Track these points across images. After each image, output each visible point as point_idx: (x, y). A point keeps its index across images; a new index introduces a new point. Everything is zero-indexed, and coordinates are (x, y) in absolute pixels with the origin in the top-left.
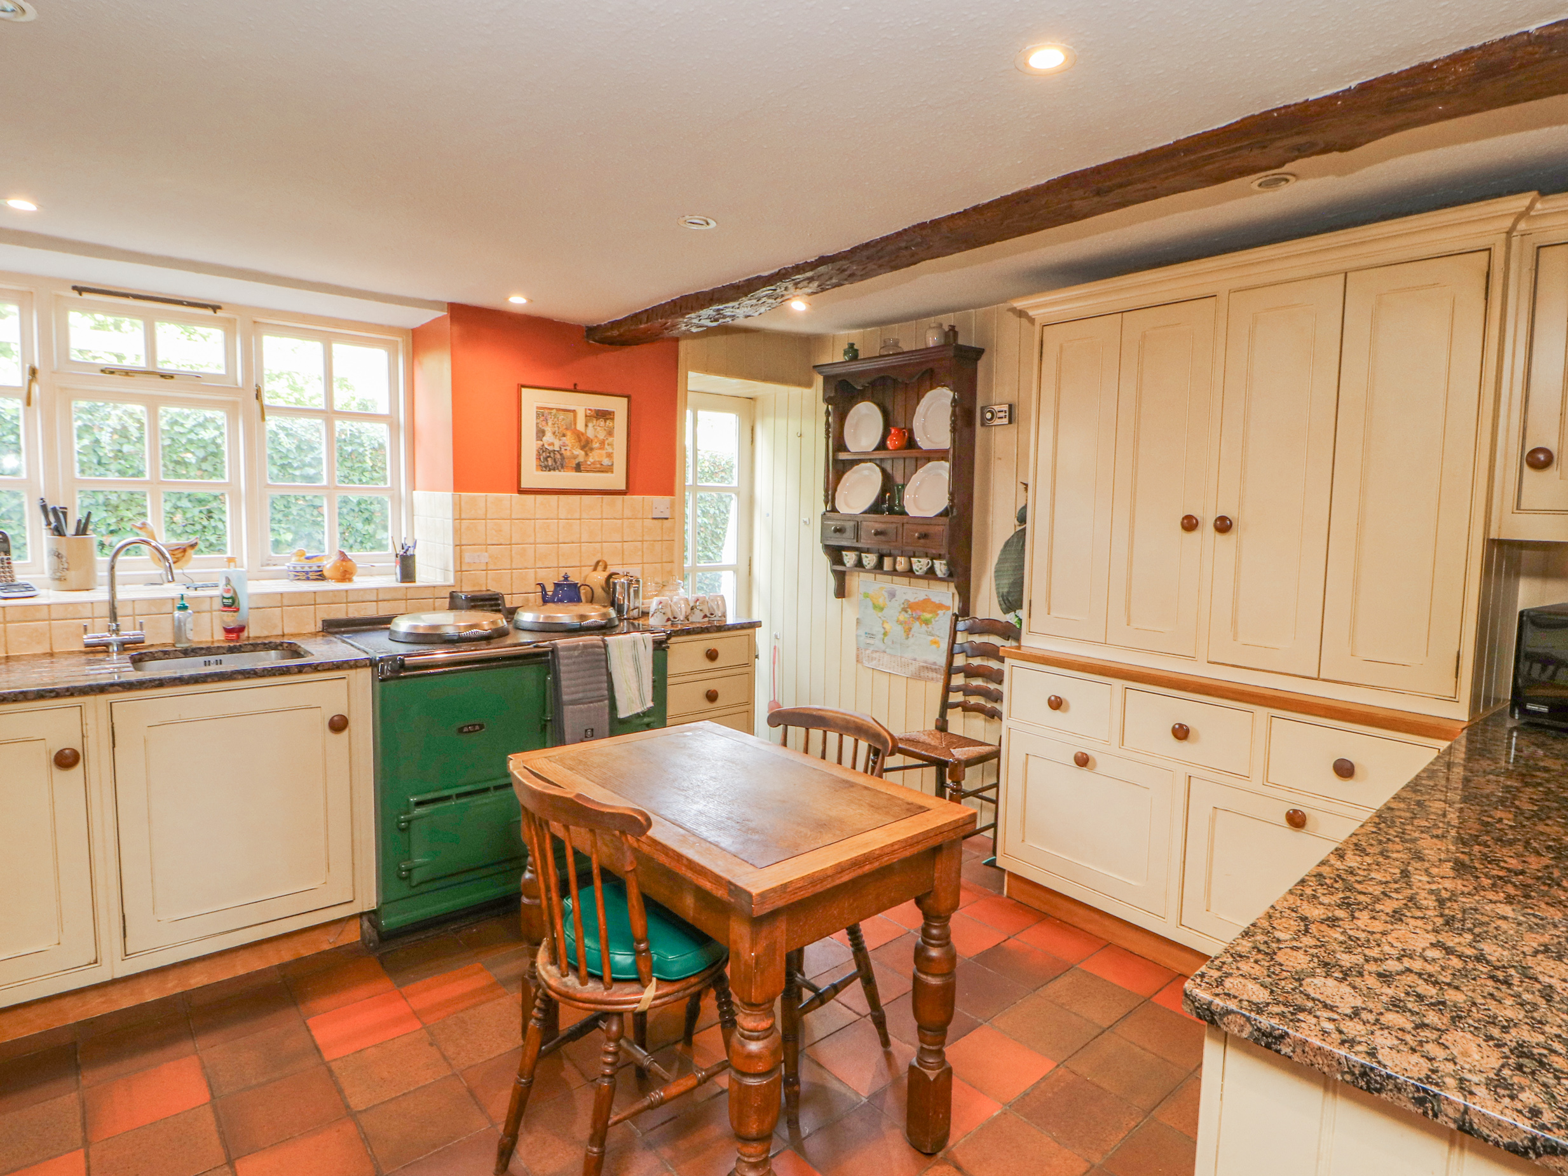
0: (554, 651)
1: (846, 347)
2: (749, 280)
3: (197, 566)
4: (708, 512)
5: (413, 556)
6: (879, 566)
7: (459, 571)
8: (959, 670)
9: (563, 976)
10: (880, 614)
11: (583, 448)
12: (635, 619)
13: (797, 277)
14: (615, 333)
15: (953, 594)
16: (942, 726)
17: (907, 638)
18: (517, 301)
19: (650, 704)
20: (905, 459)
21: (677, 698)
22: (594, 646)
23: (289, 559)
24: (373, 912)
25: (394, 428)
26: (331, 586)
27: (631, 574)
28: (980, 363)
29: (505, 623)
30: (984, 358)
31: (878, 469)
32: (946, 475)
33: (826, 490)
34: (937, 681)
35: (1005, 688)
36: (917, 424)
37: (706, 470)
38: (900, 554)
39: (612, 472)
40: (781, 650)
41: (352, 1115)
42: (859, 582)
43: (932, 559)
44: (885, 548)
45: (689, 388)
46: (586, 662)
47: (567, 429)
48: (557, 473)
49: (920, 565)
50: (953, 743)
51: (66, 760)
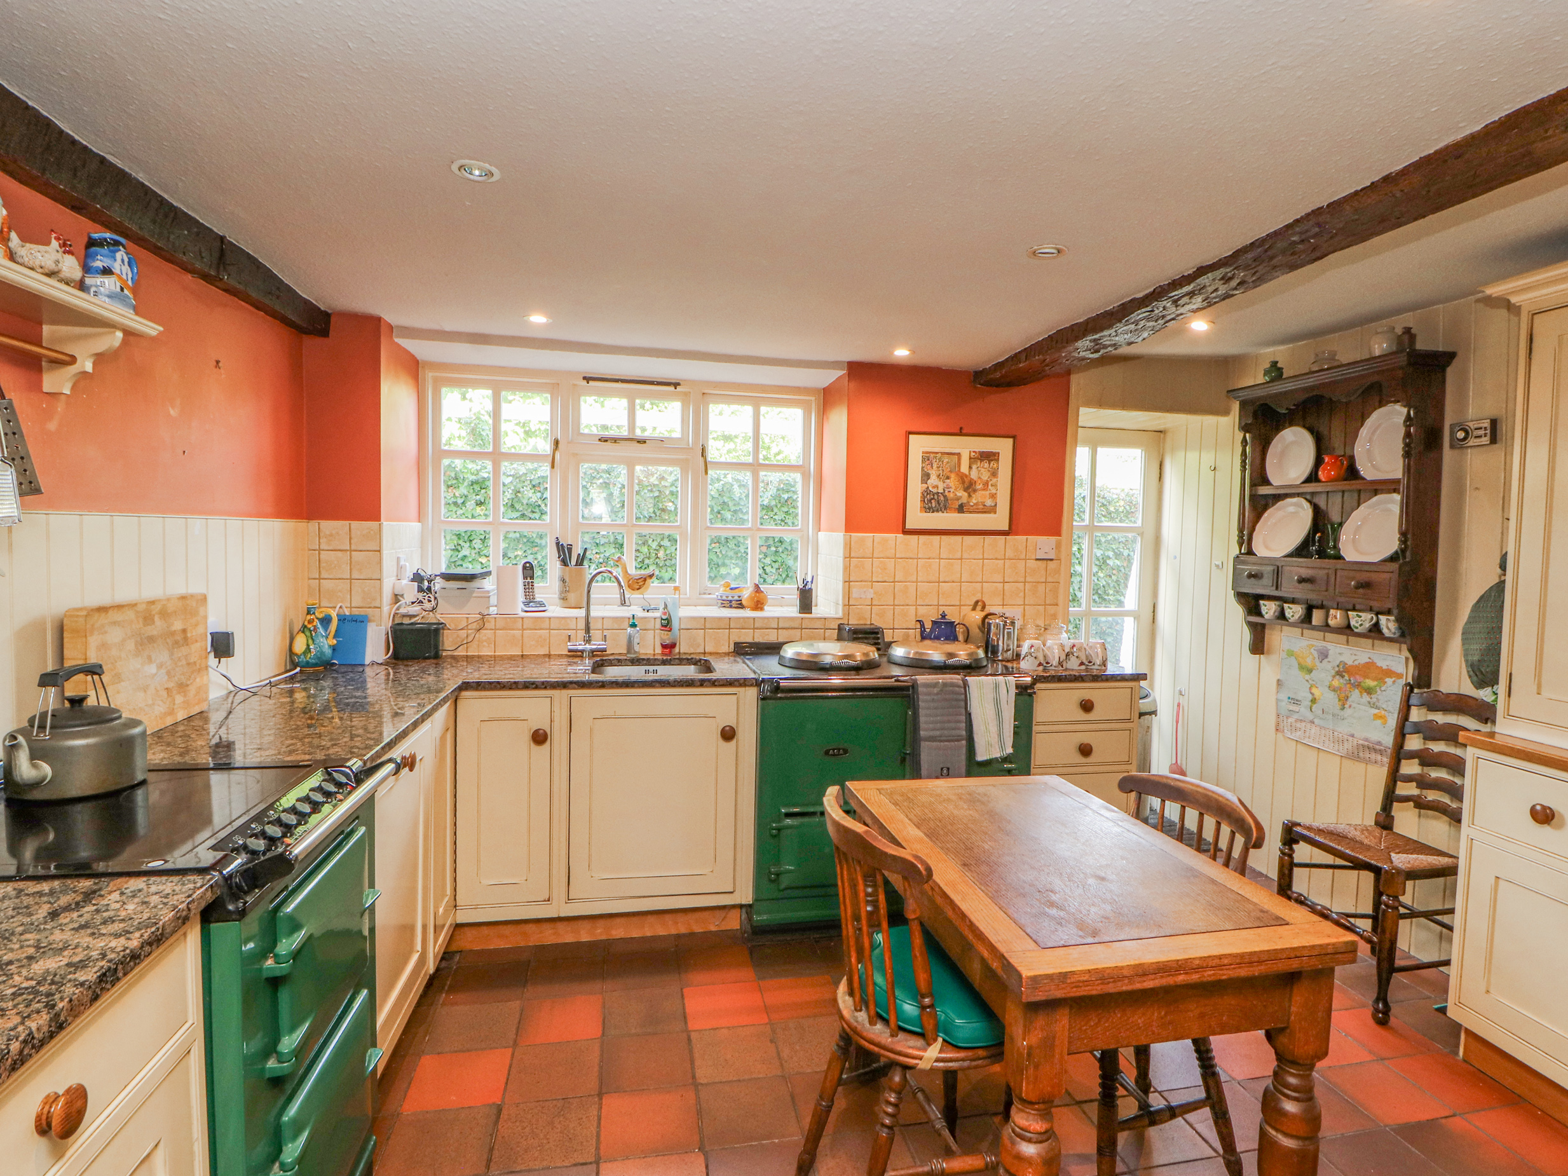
0: (914, 686)
1: (1268, 366)
2: (1123, 304)
3: (655, 592)
4: (1121, 554)
5: (811, 590)
6: (1307, 619)
7: (848, 605)
8: (1412, 755)
9: (856, 1010)
10: (1307, 677)
11: (965, 490)
12: (1008, 661)
13: (1173, 294)
14: (998, 375)
15: (1407, 659)
16: (1385, 822)
17: (1343, 708)
18: (901, 353)
19: (1010, 750)
20: (1343, 492)
21: (1043, 746)
22: (953, 685)
23: (718, 590)
24: (750, 906)
25: (806, 476)
26: (748, 613)
27: (1006, 616)
28: (1450, 371)
29: (877, 656)
30: (1456, 363)
31: (1306, 505)
32: (1396, 509)
33: (1241, 531)
34: (1383, 765)
35: (1468, 782)
36: (1360, 450)
37: (1121, 509)
38: (1335, 606)
39: (995, 513)
40: (1186, 708)
41: (696, 1085)
42: (1283, 639)
43: (1377, 614)
44: (1314, 597)
45: (1080, 424)
46: (946, 700)
47: (951, 471)
48: (940, 514)
49: (1361, 621)
50: (1398, 846)
51: (539, 738)
